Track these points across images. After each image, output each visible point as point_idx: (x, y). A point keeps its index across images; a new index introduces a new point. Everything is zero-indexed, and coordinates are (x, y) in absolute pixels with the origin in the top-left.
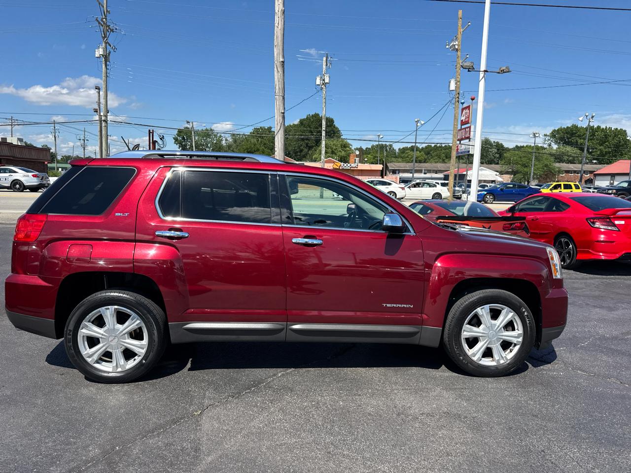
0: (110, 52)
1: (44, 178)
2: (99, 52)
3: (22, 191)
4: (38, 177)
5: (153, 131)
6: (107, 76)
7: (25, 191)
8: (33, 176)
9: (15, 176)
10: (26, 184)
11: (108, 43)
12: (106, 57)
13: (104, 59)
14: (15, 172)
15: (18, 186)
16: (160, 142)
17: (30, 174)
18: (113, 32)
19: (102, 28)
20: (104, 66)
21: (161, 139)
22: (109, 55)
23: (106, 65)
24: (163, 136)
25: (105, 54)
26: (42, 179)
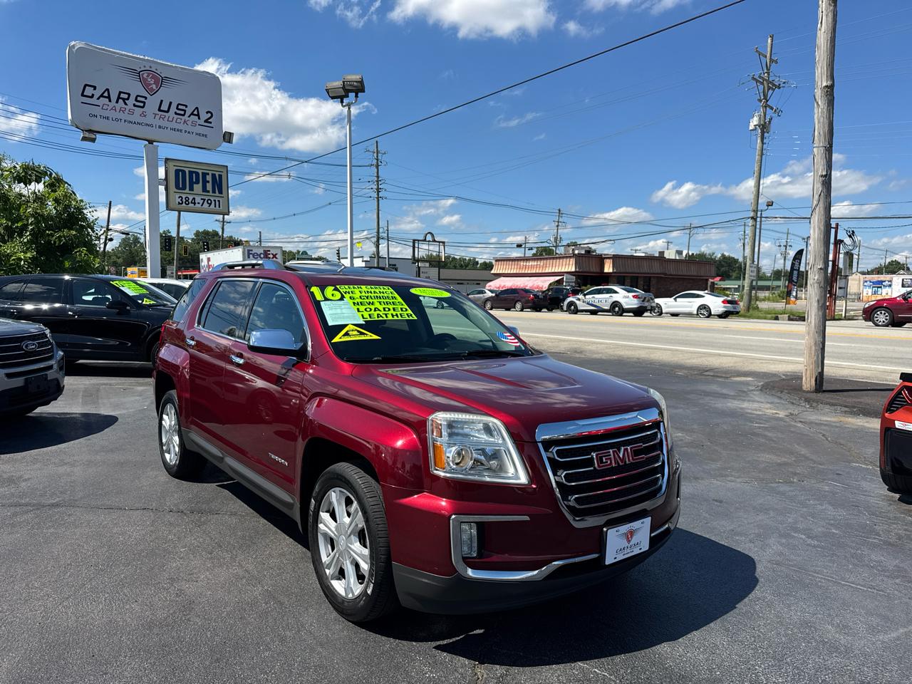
0: (771, 119)
1: (647, 299)
2: (754, 121)
3: (621, 315)
4: (639, 298)
5: (837, 225)
6: (762, 154)
7: (624, 314)
8: (634, 296)
9: (615, 297)
10: (626, 306)
11: (769, 106)
12: (764, 127)
13: (760, 131)
14: (616, 292)
15: (617, 309)
16: (848, 241)
17: (631, 295)
18: (779, 88)
19: (761, 87)
20: (759, 141)
21: (850, 236)
22: (770, 122)
23: (763, 138)
24: (853, 232)
25: (762, 123)
26: (643, 301)
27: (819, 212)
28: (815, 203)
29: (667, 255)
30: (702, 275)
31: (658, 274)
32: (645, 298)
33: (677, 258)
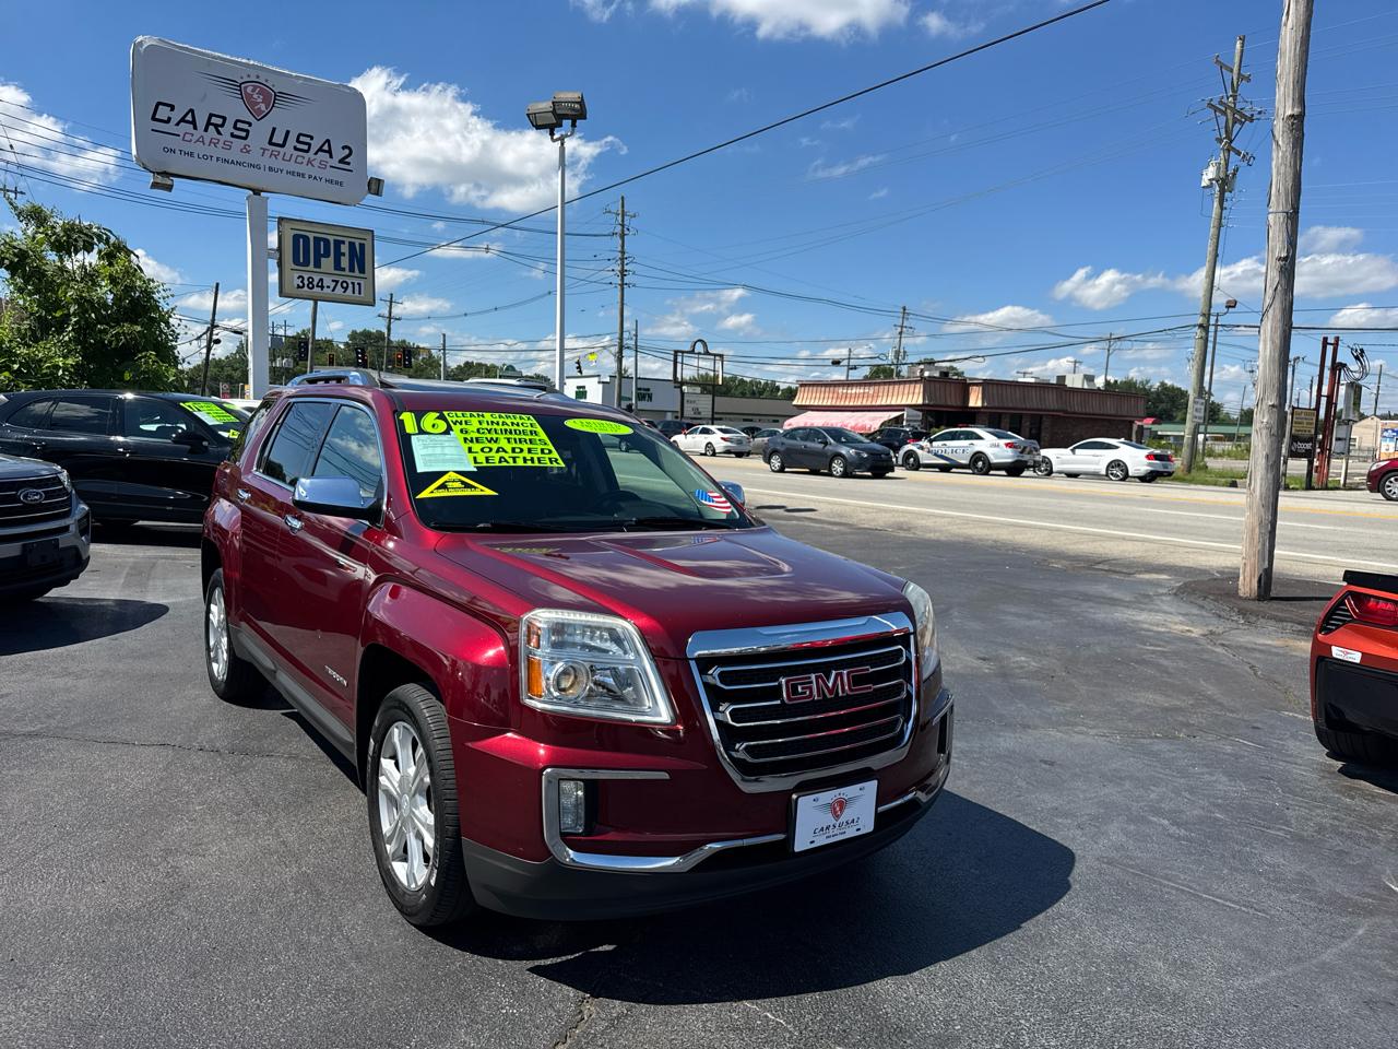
0: (1236, 170)
1: (1028, 450)
2: (1210, 173)
3: (987, 474)
4: (1015, 447)
5: (1337, 339)
6: (1220, 226)
7: (992, 472)
8: (1007, 445)
9: (979, 446)
10: (994, 460)
11: (1234, 149)
12: (1225, 183)
13: (1218, 189)
14: (980, 438)
15: (980, 464)
16: (1354, 366)
17: (1003, 442)
18: (1252, 120)
19: (1222, 119)
20: (1216, 204)
21: (1357, 358)
22: (1234, 174)
23: (1222, 200)
24: (1362, 351)
25: (1222, 175)
26: (1022, 452)
27: (1274, 316)
28: (1268, 301)
29: (1069, 383)
30: (1125, 413)
31: (1053, 411)
32: (1025, 448)
33: (1086, 387)
